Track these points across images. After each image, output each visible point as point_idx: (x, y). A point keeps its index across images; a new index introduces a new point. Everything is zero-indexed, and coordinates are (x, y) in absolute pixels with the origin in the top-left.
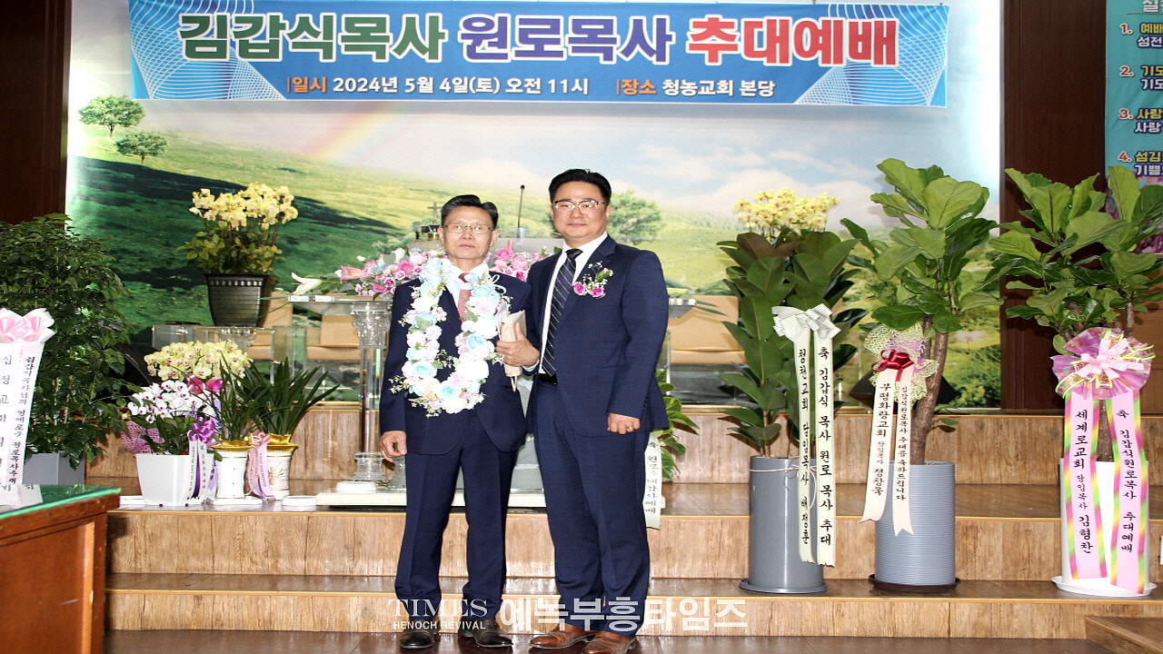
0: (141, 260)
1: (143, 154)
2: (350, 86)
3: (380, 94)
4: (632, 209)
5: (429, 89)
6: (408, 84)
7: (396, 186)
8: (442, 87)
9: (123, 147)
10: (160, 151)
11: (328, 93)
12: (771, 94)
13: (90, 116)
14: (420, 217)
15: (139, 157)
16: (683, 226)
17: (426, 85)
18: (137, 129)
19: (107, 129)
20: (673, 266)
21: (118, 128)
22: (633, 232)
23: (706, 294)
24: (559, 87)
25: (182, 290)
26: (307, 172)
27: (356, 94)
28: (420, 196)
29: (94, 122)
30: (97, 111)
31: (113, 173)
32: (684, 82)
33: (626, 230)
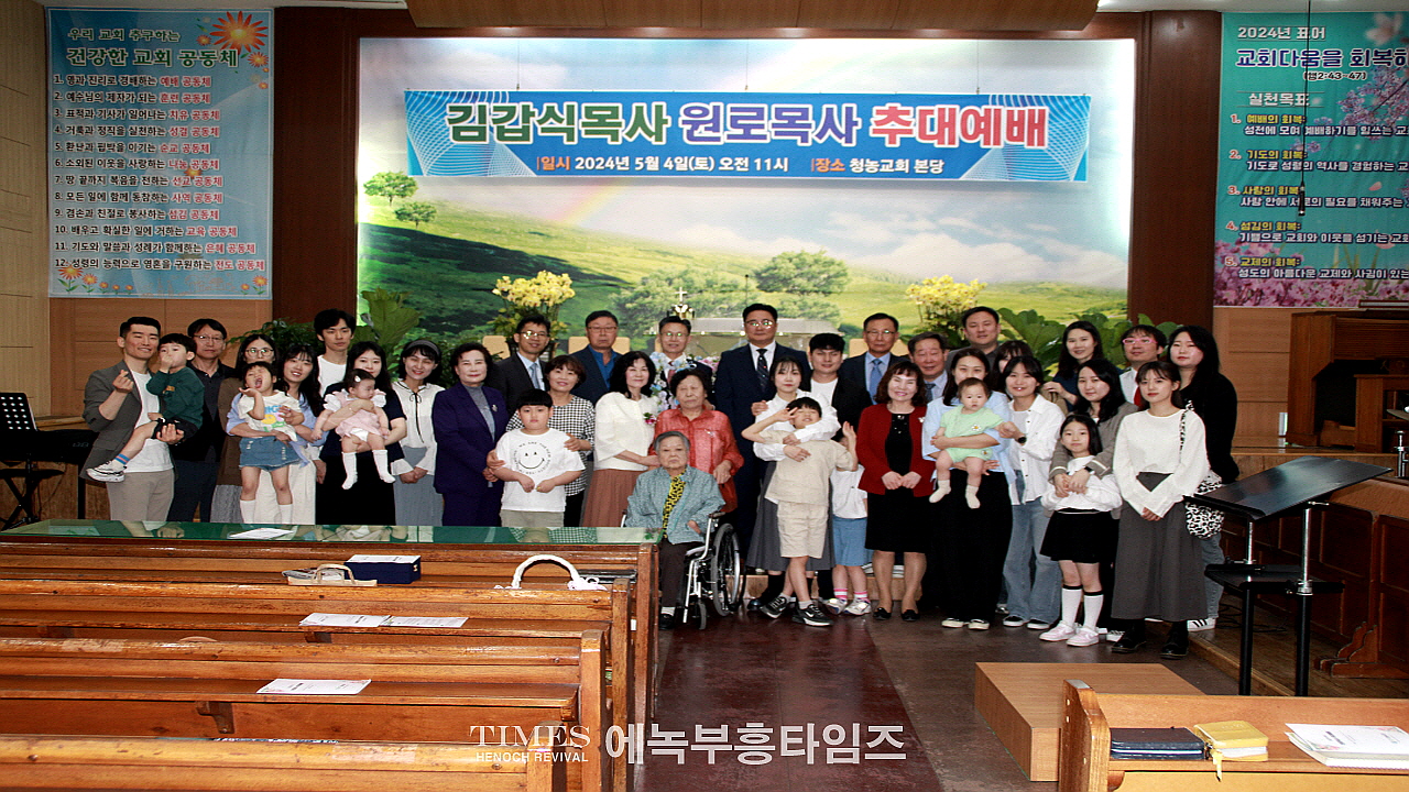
0: (418, 309)
1: (417, 221)
2: (590, 164)
3: (615, 171)
4: (824, 266)
5: (656, 168)
6: (637, 163)
7: (628, 247)
8: (666, 165)
9: (400, 215)
10: (431, 218)
11: (572, 171)
12: (940, 171)
13: (373, 189)
15: (414, 223)
17: (652, 163)
18: (411, 199)
19: (387, 199)
21: (395, 198)
24: (763, 165)
25: (451, 334)
26: (553, 235)
27: (594, 171)
29: (376, 194)
30: (379, 184)
31: (393, 237)
32: (868, 161)
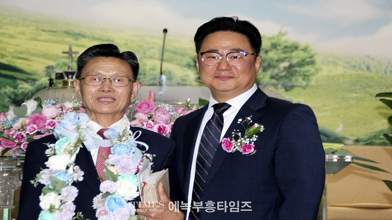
4: (285, 52)
7: (27, 26)
14: (55, 60)
16: (340, 70)
20: (328, 114)
22: (285, 77)
23: (367, 144)
28: (54, 38)
33: (277, 75)
